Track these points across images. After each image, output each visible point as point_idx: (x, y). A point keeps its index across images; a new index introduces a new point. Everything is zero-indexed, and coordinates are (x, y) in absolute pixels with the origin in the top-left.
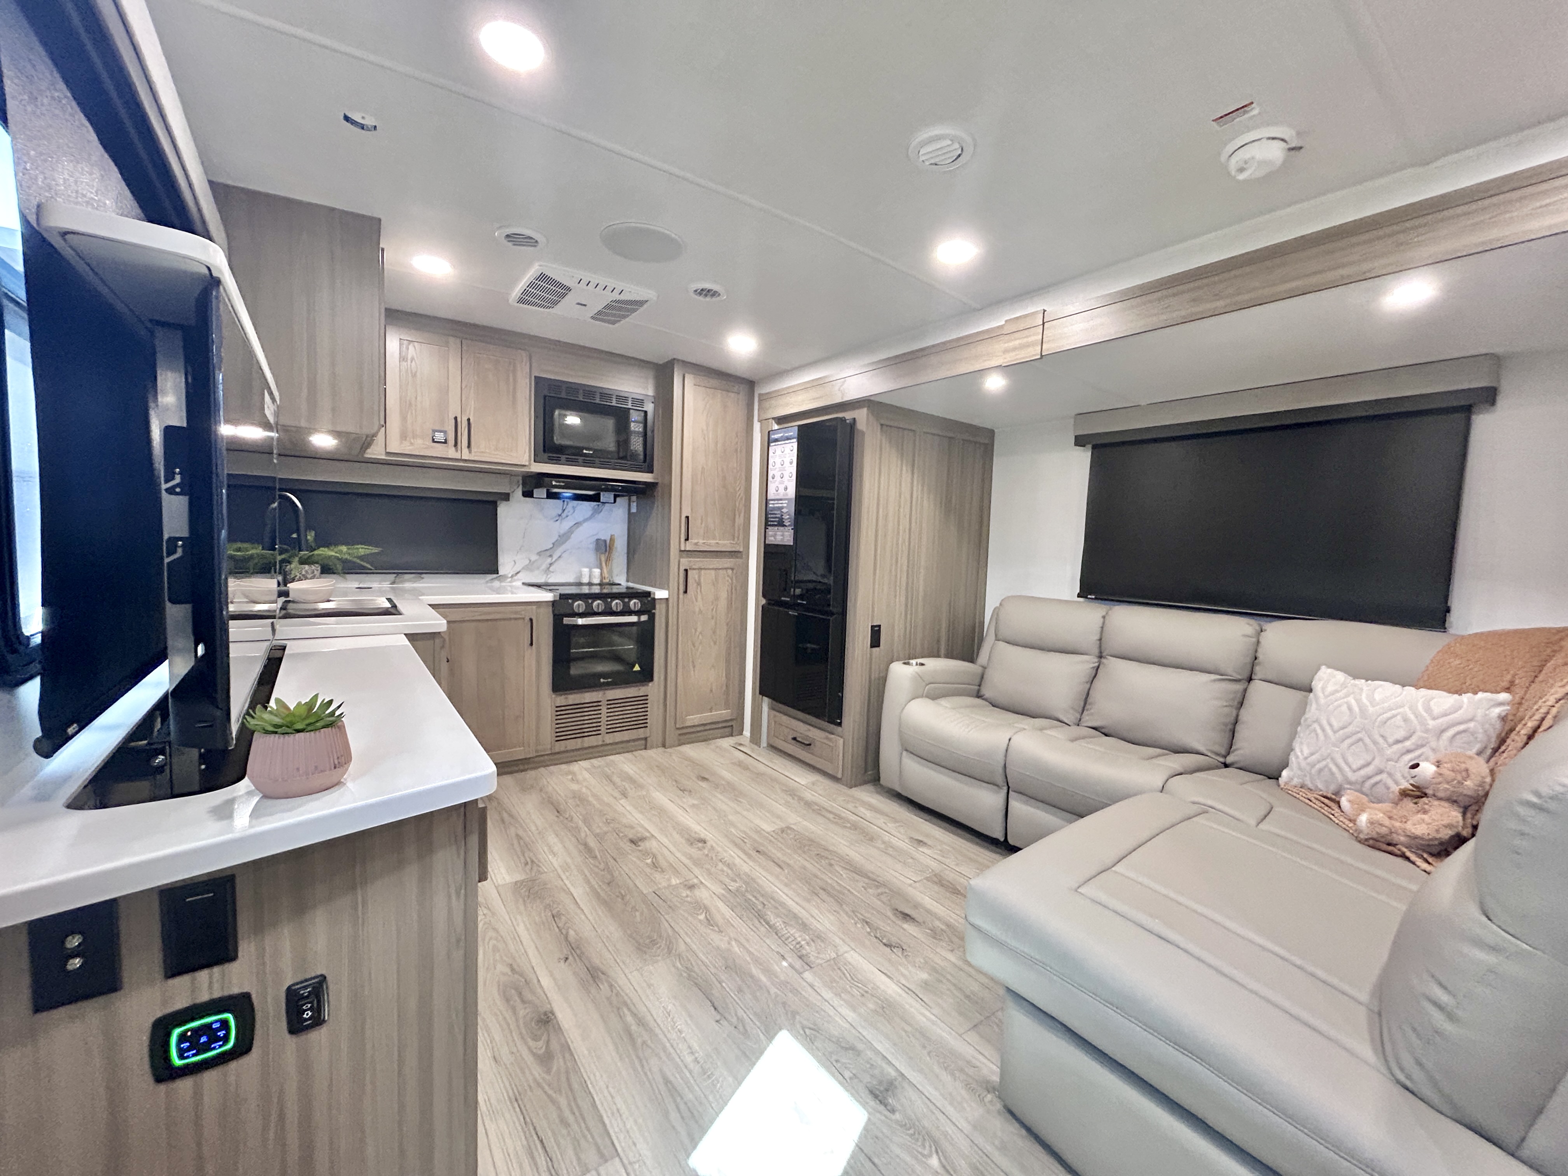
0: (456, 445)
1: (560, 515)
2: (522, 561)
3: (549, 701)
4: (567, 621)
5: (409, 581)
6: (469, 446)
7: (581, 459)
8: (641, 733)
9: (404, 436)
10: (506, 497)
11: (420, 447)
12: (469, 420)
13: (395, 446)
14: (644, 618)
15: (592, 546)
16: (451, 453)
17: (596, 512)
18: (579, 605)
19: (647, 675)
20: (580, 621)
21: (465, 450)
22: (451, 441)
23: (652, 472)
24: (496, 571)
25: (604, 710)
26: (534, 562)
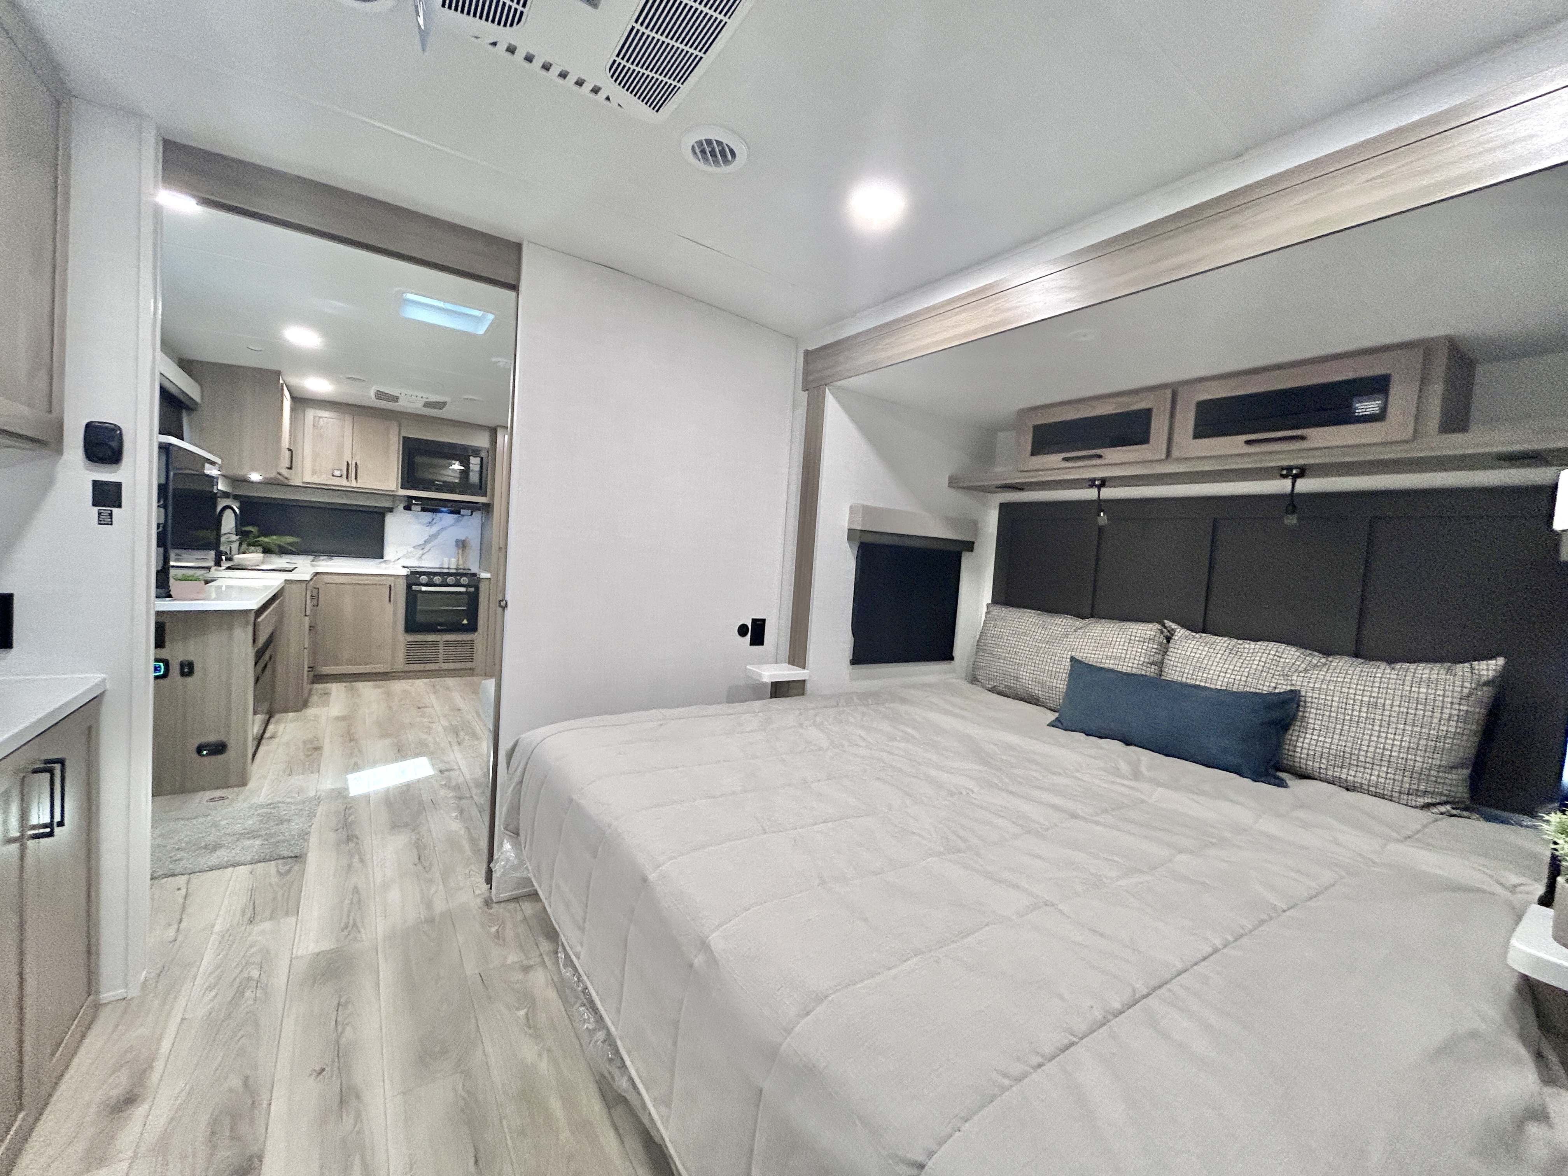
0: (347, 478)
1: (430, 523)
2: (402, 551)
3: (403, 638)
4: (414, 587)
5: (323, 560)
6: (356, 478)
7: (433, 488)
8: (469, 665)
9: (314, 472)
10: (391, 510)
11: (323, 479)
12: (356, 464)
13: (308, 478)
14: (472, 590)
15: (454, 543)
16: (344, 482)
17: (458, 521)
18: (424, 579)
19: (472, 627)
20: (424, 589)
21: (354, 481)
22: (345, 476)
23: (486, 496)
24: (382, 558)
25: (441, 647)
26: (411, 552)
